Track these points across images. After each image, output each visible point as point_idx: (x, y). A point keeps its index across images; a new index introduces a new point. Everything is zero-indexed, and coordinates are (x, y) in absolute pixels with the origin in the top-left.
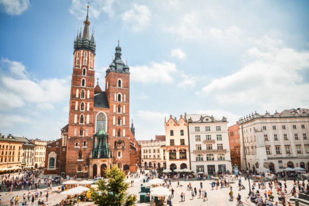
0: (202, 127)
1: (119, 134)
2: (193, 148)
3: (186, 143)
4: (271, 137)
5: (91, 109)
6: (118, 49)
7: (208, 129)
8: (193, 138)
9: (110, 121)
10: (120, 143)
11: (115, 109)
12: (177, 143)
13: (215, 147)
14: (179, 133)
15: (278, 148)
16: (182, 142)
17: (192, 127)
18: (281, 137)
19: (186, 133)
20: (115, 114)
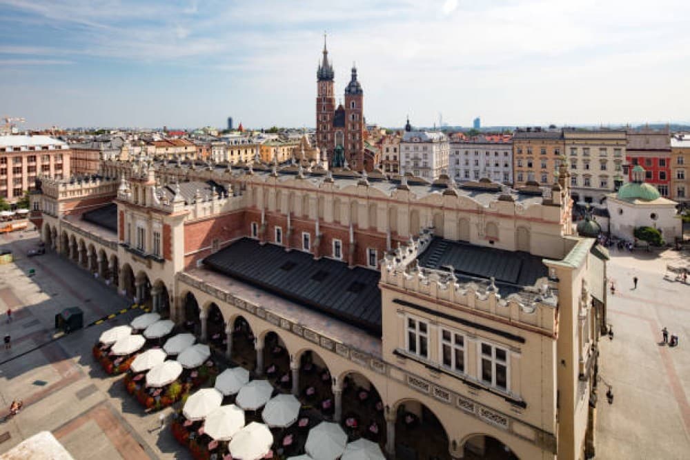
0: (411, 146)
1: (354, 146)
2: (403, 164)
3: (398, 159)
4: (462, 162)
5: (331, 129)
6: (354, 71)
7: (416, 148)
8: (403, 155)
9: (346, 137)
10: (354, 154)
11: (350, 127)
12: (391, 158)
13: (421, 164)
14: (393, 150)
15: (467, 172)
16: (395, 157)
17: (403, 146)
18: (472, 163)
19: (398, 150)
20: (350, 132)
